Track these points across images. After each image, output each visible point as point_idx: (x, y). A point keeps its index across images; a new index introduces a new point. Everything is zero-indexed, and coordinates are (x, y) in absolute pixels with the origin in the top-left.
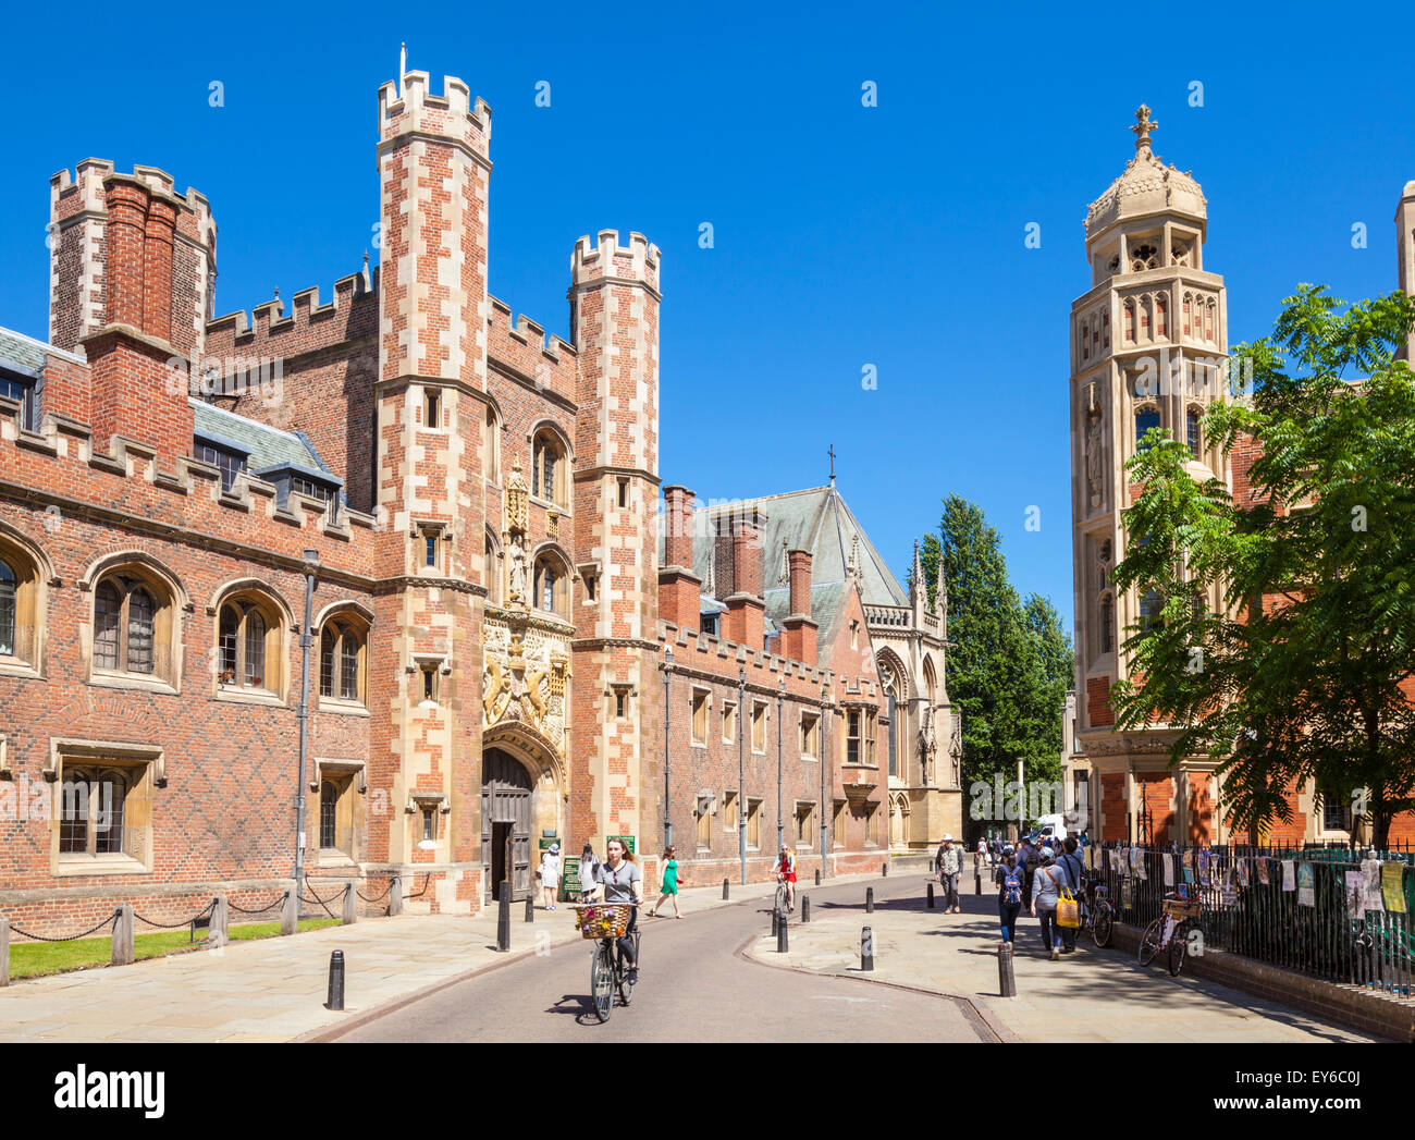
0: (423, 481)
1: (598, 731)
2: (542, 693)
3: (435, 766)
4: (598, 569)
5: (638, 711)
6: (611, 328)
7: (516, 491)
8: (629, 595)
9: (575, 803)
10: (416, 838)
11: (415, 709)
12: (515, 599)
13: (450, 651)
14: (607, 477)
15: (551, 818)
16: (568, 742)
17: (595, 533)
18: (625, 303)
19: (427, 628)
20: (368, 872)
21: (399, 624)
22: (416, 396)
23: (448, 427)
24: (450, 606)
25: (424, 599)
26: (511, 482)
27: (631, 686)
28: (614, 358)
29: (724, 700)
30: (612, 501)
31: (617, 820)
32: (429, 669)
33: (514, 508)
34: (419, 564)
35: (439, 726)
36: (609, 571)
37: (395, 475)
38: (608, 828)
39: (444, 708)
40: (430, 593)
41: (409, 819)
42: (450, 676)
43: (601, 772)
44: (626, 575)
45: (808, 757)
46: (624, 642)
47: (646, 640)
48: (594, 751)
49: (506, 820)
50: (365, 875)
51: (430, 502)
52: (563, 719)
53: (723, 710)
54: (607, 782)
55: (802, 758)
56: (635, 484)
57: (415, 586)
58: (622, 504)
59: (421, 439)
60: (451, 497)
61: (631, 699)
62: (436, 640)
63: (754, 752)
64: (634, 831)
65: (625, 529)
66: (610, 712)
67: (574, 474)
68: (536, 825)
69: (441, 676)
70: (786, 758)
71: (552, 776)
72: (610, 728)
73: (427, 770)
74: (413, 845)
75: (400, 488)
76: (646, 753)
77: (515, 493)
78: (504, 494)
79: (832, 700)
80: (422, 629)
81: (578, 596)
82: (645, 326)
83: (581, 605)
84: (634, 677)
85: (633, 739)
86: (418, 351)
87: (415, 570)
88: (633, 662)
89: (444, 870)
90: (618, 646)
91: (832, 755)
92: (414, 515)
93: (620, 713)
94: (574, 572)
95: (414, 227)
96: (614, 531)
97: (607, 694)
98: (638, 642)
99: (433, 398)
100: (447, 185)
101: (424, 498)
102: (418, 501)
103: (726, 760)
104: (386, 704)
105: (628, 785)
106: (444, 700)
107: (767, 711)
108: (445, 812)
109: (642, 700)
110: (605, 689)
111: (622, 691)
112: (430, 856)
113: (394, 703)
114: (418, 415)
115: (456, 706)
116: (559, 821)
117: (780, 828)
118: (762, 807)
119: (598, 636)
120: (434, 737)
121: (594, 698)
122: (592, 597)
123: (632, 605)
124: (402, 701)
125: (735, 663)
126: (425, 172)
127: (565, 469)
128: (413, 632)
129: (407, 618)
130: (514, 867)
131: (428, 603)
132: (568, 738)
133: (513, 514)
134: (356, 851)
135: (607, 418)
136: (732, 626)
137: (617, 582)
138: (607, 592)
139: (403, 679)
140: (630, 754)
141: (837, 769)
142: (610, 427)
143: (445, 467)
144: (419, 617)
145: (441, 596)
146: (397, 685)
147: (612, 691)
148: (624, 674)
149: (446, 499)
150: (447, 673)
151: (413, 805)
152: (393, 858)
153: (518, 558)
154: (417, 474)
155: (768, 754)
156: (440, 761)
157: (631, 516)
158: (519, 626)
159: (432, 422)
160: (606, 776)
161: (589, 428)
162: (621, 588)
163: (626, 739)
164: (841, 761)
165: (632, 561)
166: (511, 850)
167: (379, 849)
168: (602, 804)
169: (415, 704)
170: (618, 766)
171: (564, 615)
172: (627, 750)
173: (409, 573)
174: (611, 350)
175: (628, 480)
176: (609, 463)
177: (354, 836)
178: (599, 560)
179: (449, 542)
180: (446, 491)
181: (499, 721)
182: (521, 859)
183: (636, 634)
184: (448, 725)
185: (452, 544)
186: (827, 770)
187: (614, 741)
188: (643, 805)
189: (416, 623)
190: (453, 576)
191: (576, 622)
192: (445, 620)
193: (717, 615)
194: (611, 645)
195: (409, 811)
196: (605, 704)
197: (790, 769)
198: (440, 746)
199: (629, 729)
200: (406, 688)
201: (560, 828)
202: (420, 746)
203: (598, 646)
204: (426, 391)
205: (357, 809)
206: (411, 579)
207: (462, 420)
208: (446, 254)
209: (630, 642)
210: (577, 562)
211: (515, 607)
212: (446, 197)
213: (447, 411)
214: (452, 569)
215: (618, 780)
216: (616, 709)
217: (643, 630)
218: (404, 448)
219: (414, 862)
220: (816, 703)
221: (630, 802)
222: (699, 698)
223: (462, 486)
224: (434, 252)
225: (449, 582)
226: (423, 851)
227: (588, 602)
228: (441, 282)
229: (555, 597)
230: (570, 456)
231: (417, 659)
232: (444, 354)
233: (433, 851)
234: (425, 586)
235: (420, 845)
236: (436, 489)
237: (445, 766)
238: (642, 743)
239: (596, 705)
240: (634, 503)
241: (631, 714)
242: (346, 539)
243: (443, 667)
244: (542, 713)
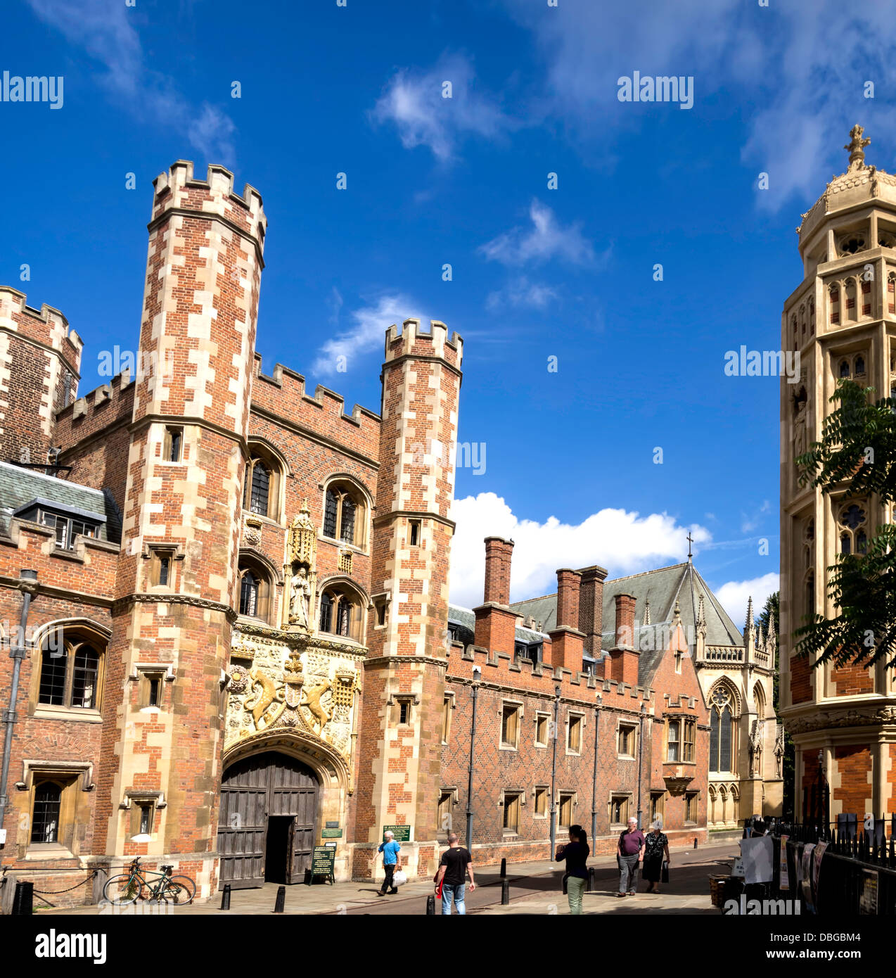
0: (159, 508)
1: (380, 735)
2: (324, 704)
3: (153, 765)
4: (388, 598)
5: (419, 718)
6: (410, 396)
7: (301, 530)
8: (416, 619)
9: (359, 797)
10: (131, 832)
11: (135, 714)
12: (292, 622)
13: (176, 660)
14: (400, 520)
15: (334, 811)
16: (354, 747)
17: (387, 568)
18: (422, 377)
19: (153, 640)
20: (89, 864)
21: (128, 637)
22: (157, 433)
23: (190, 459)
24: (177, 619)
25: (152, 614)
26: (295, 523)
27: (414, 696)
28: (410, 421)
29: (537, 711)
30: (403, 540)
31: (394, 812)
32: (154, 678)
33: (297, 544)
34: (149, 584)
35: (159, 729)
36: (397, 598)
37: (135, 505)
38: (386, 818)
39: (166, 713)
40: (159, 609)
41: (124, 815)
42: (174, 683)
43: (381, 771)
44: (414, 602)
45: (627, 757)
46: (408, 658)
47: (430, 657)
48: (377, 753)
49: (285, 814)
50: (85, 866)
51: (164, 527)
52: (350, 726)
53: (536, 719)
54: (387, 778)
55: (619, 758)
56: (426, 525)
57: (143, 601)
58: (414, 542)
59: (159, 470)
60: (187, 522)
61: (413, 708)
62: (162, 651)
63: (567, 753)
64: (411, 821)
65: (414, 563)
66: (392, 719)
67: (374, 520)
68: (321, 817)
69: (164, 683)
70: (602, 758)
71: (336, 775)
72: (391, 734)
73: (145, 770)
74: (126, 838)
75: (138, 516)
76: (427, 754)
77: (299, 531)
78: (288, 533)
79: (652, 712)
80: (149, 641)
81: (371, 623)
82: (442, 395)
83: (373, 629)
84: (416, 688)
85: (414, 742)
86: (161, 395)
87: (145, 588)
88: (417, 676)
89: (156, 861)
90: (402, 662)
91: (650, 755)
92: (147, 538)
93: (403, 720)
94: (368, 601)
95: (167, 288)
96: (404, 565)
97: (390, 703)
98: (421, 658)
99: (175, 433)
100: (203, 252)
101: (157, 523)
102: (152, 526)
103: (537, 760)
104: (113, 710)
105: (406, 781)
106: (167, 705)
107: (583, 721)
108: (161, 807)
109: (423, 708)
110: (388, 700)
111: (405, 702)
112: (144, 848)
113: (119, 710)
114: (158, 450)
115: (179, 711)
116: (342, 814)
117: (593, 814)
118: (575, 797)
119: (385, 655)
120: (153, 739)
121: (379, 708)
122: (382, 622)
123: (418, 627)
124: (126, 707)
125: (550, 681)
126: (181, 242)
127: (365, 516)
128: (139, 644)
129: (135, 633)
130: (293, 854)
131: (156, 618)
132: (354, 743)
133: (296, 549)
134: (77, 845)
135: (402, 471)
136: (554, 653)
137: (404, 609)
138: (395, 617)
139: (127, 687)
140: (410, 755)
141: (656, 765)
142: (404, 478)
143: (182, 495)
144: (146, 630)
145: (169, 610)
146: (122, 692)
147: (394, 700)
148: (408, 686)
149: (181, 524)
150: (170, 680)
151: (127, 801)
152: (108, 852)
153: (299, 587)
154: (153, 502)
155: (583, 756)
156: (158, 761)
157: (421, 552)
158: (298, 645)
159: (174, 457)
160: (385, 774)
161: (387, 482)
162: (407, 612)
163: (406, 742)
164: (660, 758)
165: (420, 590)
166: (292, 840)
167: (99, 844)
168: (383, 799)
169: (136, 709)
170: (399, 765)
171: (359, 639)
172: (408, 752)
173: (138, 591)
174: (408, 415)
175: (420, 521)
176: (401, 508)
177: (76, 831)
178: (389, 590)
179: (181, 562)
180: (181, 517)
181: (270, 727)
182: (302, 847)
183: (420, 652)
184: (169, 729)
185: (183, 564)
186: (644, 766)
187: (394, 744)
188: (420, 798)
189: (143, 636)
190: (183, 592)
191: (368, 645)
192: (174, 632)
193: (540, 644)
194: (396, 661)
195: (122, 807)
196: (389, 713)
197: (607, 766)
198: (160, 748)
199: (410, 733)
200: (128, 696)
201: (343, 820)
202: (139, 748)
203: (384, 663)
204: (168, 428)
205: (80, 807)
206: (138, 596)
207: (203, 454)
208: (198, 309)
209: (414, 658)
210: (372, 593)
211: (293, 629)
212: (202, 263)
213: (188, 446)
214: (182, 587)
215: (398, 778)
216: (399, 717)
217: (428, 649)
218: (143, 480)
219: (125, 854)
220: (635, 714)
221: (408, 796)
222: (509, 710)
223: (199, 512)
224: (186, 308)
225: (177, 598)
226: (136, 844)
227: (378, 627)
228: (191, 334)
229: (351, 623)
230: (370, 505)
231: (140, 668)
232: (190, 396)
233: (146, 844)
234: (152, 602)
235: (133, 838)
236: (172, 514)
237: (164, 766)
238: (422, 746)
239: (380, 713)
240: (424, 541)
241: (412, 721)
242: (81, 562)
243: (168, 674)
244: (323, 721)
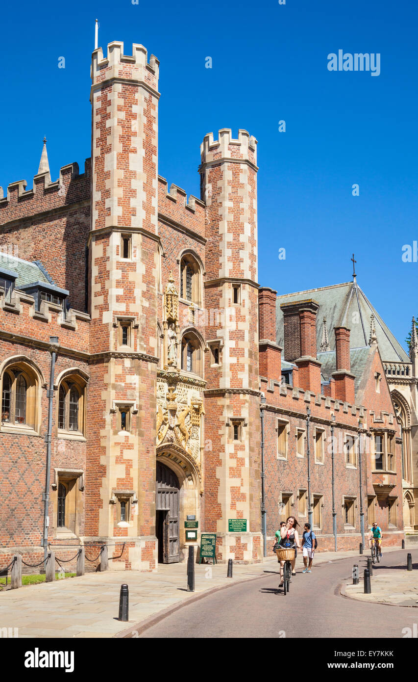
0: (120, 292)
1: (222, 449)
2: (186, 425)
3: (128, 473)
4: (221, 344)
5: (248, 436)
7: (171, 295)
8: (241, 360)
9: (207, 497)
10: (116, 520)
11: (116, 436)
12: (170, 364)
13: (137, 399)
14: (226, 284)
15: (192, 507)
16: (203, 457)
19: (123, 384)
20: (85, 543)
21: (106, 382)
22: (116, 239)
23: (136, 257)
24: (136, 370)
25: (122, 366)
26: (168, 289)
27: (243, 420)
28: (230, 208)
29: (297, 428)
30: (230, 299)
31: (235, 509)
32: (124, 410)
33: (169, 306)
34: (118, 344)
35: (130, 447)
36: (228, 345)
37: (103, 288)
38: (229, 513)
39: (134, 436)
40: (125, 362)
41: (112, 508)
42: (137, 415)
43: (224, 476)
44: (239, 347)
45: (350, 466)
46: (238, 390)
47: (252, 389)
48: (220, 463)
49: (164, 509)
50: (83, 544)
51: (125, 305)
52: (199, 441)
53: (297, 434)
54: (228, 483)
55: (347, 467)
56: (244, 288)
57: (116, 357)
58: (236, 301)
59: (120, 265)
60: (138, 301)
61: (243, 428)
62: (129, 392)
63: (316, 463)
64: (246, 516)
65: (238, 317)
66: (230, 436)
67: (204, 283)
68: (183, 512)
69: (131, 415)
70: (337, 467)
71: (192, 479)
72: (230, 448)
73: (123, 476)
74: (115, 525)
75: (106, 296)
76: (253, 464)
77: (170, 296)
78: (164, 298)
79: (365, 427)
80: (120, 385)
81: (208, 361)
82: (248, 188)
83: (210, 367)
84: (245, 414)
85: (245, 454)
86: (117, 211)
87: (116, 348)
88: (244, 404)
89: (134, 541)
90: (234, 393)
91: (366, 465)
92: (115, 313)
93: (236, 438)
94: (205, 346)
95: (115, 135)
97: (228, 425)
98: (247, 391)
99: (126, 240)
100: (135, 109)
101: (121, 302)
102: (118, 304)
103: (299, 468)
104: (97, 433)
105: (242, 485)
106: (134, 430)
107: (324, 435)
108: (135, 502)
109: (250, 429)
110: (226, 422)
111: (237, 423)
112: (125, 532)
113: (103, 433)
114: (118, 250)
115: (141, 434)
116: (197, 509)
117: (334, 515)
118: (322, 500)
119: (221, 387)
120: (128, 454)
121: (219, 427)
122: (217, 361)
123: (243, 366)
124: (107, 431)
125: (304, 403)
126: (121, 102)
127: (199, 279)
128: (114, 387)
129: (110, 378)
130: (169, 540)
131: (124, 368)
132: (203, 454)
133: (169, 310)
134: (78, 529)
135: (226, 247)
136: (300, 378)
137: (234, 352)
138: (227, 357)
139: (108, 417)
140: (243, 464)
141: (369, 474)
142: (227, 253)
143: (134, 283)
144: (119, 377)
145: (132, 363)
146: (104, 421)
147: (231, 423)
148: (239, 412)
149: (134, 303)
150: (135, 413)
151: (115, 498)
152: (101, 533)
153: (172, 338)
154: (117, 287)
155: (325, 465)
156: (131, 469)
157: (242, 309)
158: (173, 381)
159: (126, 255)
160: (227, 479)
161: (214, 254)
162: (235, 355)
163: (240, 454)
164: (370, 468)
165: (242, 338)
166: (167, 528)
167: (92, 527)
168: (225, 498)
169: (116, 433)
170: (235, 472)
171: (199, 374)
172: (241, 462)
173: (112, 350)
174: (228, 204)
175: (239, 286)
176: (227, 276)
177: (77, 519)
178: (221, 338)
179: (136, 330)
180: (135, 298)
181: (161, 443)
182: (173, 535)
183: (245, 386)
184: (136, 447)
185: (138, 331)
186: (363, 475)
187: (232, 456)
188: (251, 499)
189: (117, 381)
190: (140, 351)
191: (207, 378)
192: (135, 379)
193: (290, 371)
194: (230, 393)
195: (112, 503)
196: (226, 432)
197: (340, 474)
198: (132, 460)
199: (242, 448)
200: (110, 423)
201: (197, 514)
202: (119, 460)
203: (221, 393)
204: (122, 235)
205: (78, 501)
206: (114, 354)
207: (144, 253)
208: (134, 151)
209: (242, 390)
210: (208, 339)
211: (171, 369)
212: (134, 116)
213: (135, 248)
214: (138, 347)
215: (236, 482)
216: (233, 435)
217: (250, 382)
218: (109, 271)
219: (115, 536)
220: (355, 429)
221: (243, 497)
222: (282, 427)
223: (144, 294)
224: (127, 150)
225: (137, 355)
226: (120, 528)
227: (214, 365)
228: (131, 168)
229: (194, 362)
230: (202, 271)
231: (117, 404)
232: (133, 212)
233: (127, 528)
234: (121, 357)
235: (118, 524)
236: (128, 296)
237: (134, 473)
238: (250, 457)
239: (220, 432)
240: (244, 300)
241: (243, 438)
242: (73, 329)
243: (132, 409)
244: (187, 437)
